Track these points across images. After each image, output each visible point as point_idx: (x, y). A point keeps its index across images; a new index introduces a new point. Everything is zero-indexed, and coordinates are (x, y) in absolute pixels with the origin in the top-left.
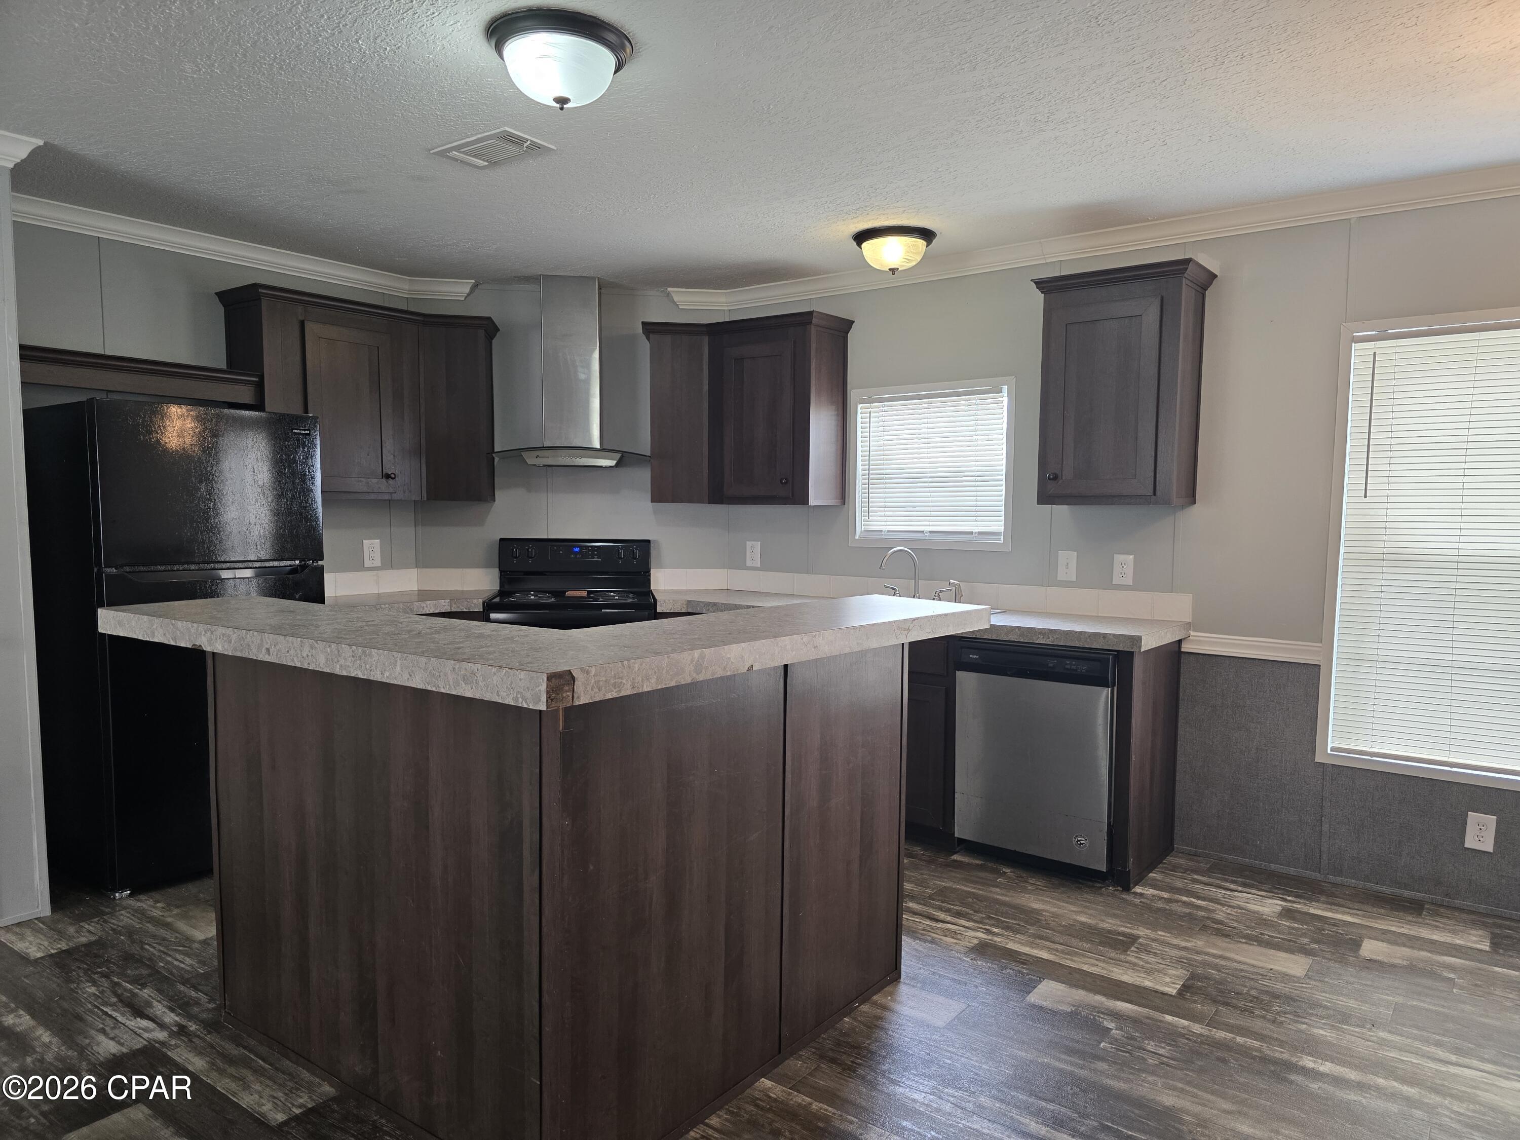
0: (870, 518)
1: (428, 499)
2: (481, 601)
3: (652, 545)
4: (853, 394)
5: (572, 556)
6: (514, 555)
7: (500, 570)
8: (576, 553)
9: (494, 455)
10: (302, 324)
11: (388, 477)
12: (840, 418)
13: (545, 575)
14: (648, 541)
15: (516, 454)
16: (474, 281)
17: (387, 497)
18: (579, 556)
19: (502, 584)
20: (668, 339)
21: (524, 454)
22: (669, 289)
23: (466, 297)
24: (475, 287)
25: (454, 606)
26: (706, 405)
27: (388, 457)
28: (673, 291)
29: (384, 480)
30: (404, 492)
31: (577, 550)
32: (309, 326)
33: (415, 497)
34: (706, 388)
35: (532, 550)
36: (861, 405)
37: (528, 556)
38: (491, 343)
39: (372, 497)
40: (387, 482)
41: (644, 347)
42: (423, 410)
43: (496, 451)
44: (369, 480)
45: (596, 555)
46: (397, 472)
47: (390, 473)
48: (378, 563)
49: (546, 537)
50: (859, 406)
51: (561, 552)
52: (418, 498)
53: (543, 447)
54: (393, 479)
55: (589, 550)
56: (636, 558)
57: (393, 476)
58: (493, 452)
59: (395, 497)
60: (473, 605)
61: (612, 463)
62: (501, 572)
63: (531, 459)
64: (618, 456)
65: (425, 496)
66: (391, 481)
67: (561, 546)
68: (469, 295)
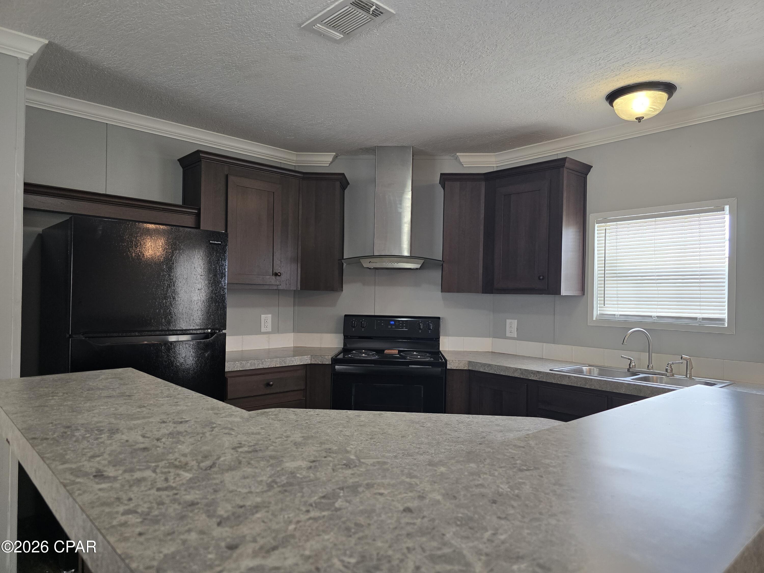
0: (606, 305)
1: (300, 290)
2: (330, 357)
3: (441, 320)
4: (591, 217)
5: (389, 327)
6: (353, 326)
7: (344, 335)
8: (392, 325)
9: (343, 261)
10: (227, 177)
11: (276, 275)
12: (582, 234)
13: (372, 339)
14: (439, 318)
15: (357, 260)
16: (335, 154)
17: (275, 288)
18: (394, 327)
19: (345, 344)
20: (457, 184)
21: (362, 261)
22: (458, 154)
23: (330, 164)
24: (336, 157)
25: (313, 360)
26: (482, 227)
27: (277, 262)
28: (460, 155)
29: (274, 277)
30: (286, 285)
31: (393, 323)
32: (231, 178)
33: (293, 288)
34: (482, 216)
35: (364, 322)
36: (597, 225)
37: (362, 326)
38: (344, 192)
39: (266, 287)
40: (276, 278)
41: (440, 192)
42: (300, 232)
43: (344, 258)
44: (264, 276)
45: (405, 326)
46: (282, 272)
47: (277, 272)
48: (269, 329)
49: (373, 314)
50: (596, 225)
51: (382, 324)
52: (295, 289)
53: (374, 256)
54: (279, 276)
55: (401, 323)
56: (430, 329)
57: (279, 274)
58: (343, 259)
59: (280, 287)
60: (325, 360)
61: (418, 266)
62: (345, 336)
63: (366, 263)
64: (422, 261)
65: (299, 287)
66: (278, 277)
67: (383, 320)
68: (331, 163)
